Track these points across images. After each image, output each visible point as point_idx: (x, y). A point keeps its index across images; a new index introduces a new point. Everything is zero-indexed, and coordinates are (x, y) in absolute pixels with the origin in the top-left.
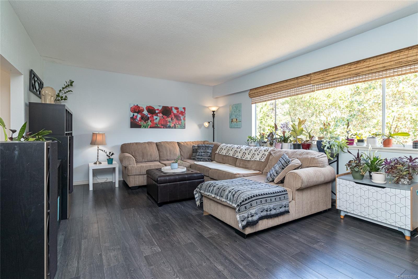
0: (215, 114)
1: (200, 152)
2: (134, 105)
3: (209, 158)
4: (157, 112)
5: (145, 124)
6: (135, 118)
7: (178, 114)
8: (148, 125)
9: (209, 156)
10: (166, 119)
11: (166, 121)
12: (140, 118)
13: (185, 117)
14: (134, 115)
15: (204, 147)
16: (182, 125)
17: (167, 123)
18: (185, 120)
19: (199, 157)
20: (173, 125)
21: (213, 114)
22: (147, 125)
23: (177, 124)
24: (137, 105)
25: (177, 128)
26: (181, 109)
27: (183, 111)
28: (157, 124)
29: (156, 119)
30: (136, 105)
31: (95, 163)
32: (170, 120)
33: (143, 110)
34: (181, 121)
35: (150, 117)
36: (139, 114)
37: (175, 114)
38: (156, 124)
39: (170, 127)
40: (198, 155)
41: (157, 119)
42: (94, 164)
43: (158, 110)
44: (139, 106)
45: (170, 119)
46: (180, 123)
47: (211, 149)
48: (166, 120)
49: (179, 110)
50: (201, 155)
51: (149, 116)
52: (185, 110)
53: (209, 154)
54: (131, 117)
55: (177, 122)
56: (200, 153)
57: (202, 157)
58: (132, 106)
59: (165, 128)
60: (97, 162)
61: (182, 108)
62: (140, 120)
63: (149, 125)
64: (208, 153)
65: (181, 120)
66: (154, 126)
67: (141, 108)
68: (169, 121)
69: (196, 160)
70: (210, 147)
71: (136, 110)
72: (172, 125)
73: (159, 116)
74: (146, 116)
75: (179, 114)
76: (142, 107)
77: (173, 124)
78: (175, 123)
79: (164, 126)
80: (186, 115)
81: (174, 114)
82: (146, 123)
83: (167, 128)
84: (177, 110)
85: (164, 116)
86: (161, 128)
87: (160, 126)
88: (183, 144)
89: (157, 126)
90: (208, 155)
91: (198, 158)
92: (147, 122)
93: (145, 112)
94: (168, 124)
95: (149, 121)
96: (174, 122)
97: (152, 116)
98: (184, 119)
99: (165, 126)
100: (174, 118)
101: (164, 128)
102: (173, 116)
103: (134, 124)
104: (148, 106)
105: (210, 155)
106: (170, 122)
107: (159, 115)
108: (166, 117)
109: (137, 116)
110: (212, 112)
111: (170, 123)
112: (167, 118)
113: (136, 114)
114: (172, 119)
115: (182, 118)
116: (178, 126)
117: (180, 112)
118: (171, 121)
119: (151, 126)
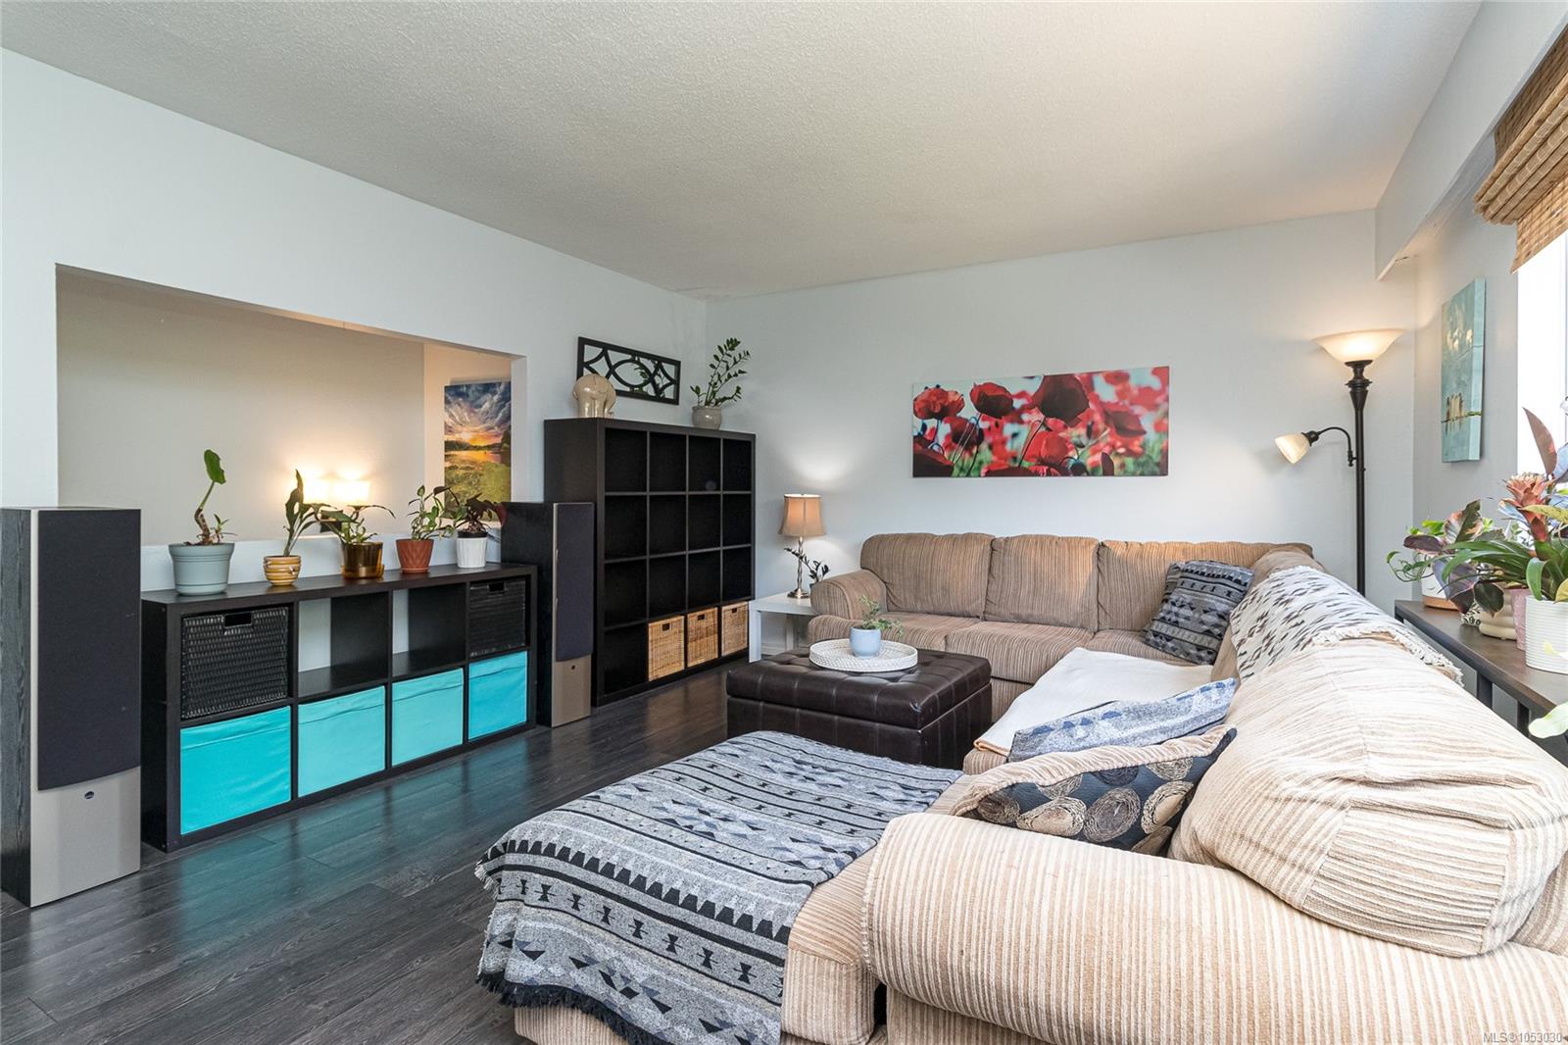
0: (1367, 383)
1: (1173, 604)
2: (926, 388)
3: (1205, 641)
4: (1017, 404)
5: (968, 460)
6: (928, 438)
7: (1127, 402)
8: (981, 463)
9: (1208, 633)
10: (1061, 434)
11: (1064, 442)
12: (947, 437)
13: (1166, 414)
14: (924, 427)
15: (1203, 574)
16: (1150, 458)
17: (1067, 450)
18: (1166, 432)
19: (1164, 628)
20: (1098, 457)
21: (1351, 384)
22: (976, 465)
23: (1117, 454)
24: (938, 386)
25: (1116, 471)
26: (1142, 378)
27: (1155, 383)
28: (1019, 457)
29: (1015, 435)
30: (932, 386)
31: (792, 595)
32: (1079, 436)
33: (960, 405)
34: (1142, 438)
35: (989, 429)
36: (946, 422)
37: (1108, 403)
38: (1015, 459)
39: (1079, 470)
40: (1163, 619)
41: (1018, 435)
42: (789, 596)
43: (1022, 395)
44: (943, 390)
45: (1082, 431)
46: (1136, 448)
47: (1229, 593)
48: (1062, 439)
49: (1133, 382)
50: (1174, 618)
51: (983, 425)
52: (1165, 382)
53: (1211, 618)
54: (915, 437)
55: (1119, 444)
56: (1175, 609)
57: (1177, 629)
58: (919, 391)
59: (1055, 475)
60: (796, 590)
61: (1150, 371)
62: (948, 446)
63: (985, 465)
64: (1205, 612)
65: (1144, 432)
66: (1003, 468)
67: (952, 398)
68: (1075, 439)
69: (1148, 640)
70: (1230, 578)
71: (936, 405)
72: (1090, 459)
73: (1029, 422)
74: (973, 425)
75: (1132, 404)
76: (956, 393)
77: (1094, 452)
78: (1107, 450)
79: (1051, 465)
80: (1174, 407)
81: (1101, 404)
82: (971, 454)
83: (1064, 473)
84: (1119, 387)
85: (1050, 420)
86: (1036, 474)
87: (1033, 463)
88: (1119, 552)
89: (1017, 465)
90: (1202, 623)
91: (1156, 634)
92: (975, 451)
93: (969, 412)
94: (1071, 454)
95: (984, 446)
96: (1102, 445)
97: (997, 425)
98: (1161, 428)
99: (1056, 464)
100: (1101, 426)
101: (1049, 474)
102: (1097, 417)
103: (927, 464)
104: (978, 384)
105: (1217, 626)
106: (1082, 446)
107: (1025, 417)
108: (1063, 422)
109: (935, 431)
110: (1351, 369)
111: (1080, 451)
112: (1065, 427)
113: (931, 423)
114: (1091, 432)
115: (1147, 421)
116: (1123, 466)
117: (1135, 392)
118: (1084, 440)
119: (992, 469)
